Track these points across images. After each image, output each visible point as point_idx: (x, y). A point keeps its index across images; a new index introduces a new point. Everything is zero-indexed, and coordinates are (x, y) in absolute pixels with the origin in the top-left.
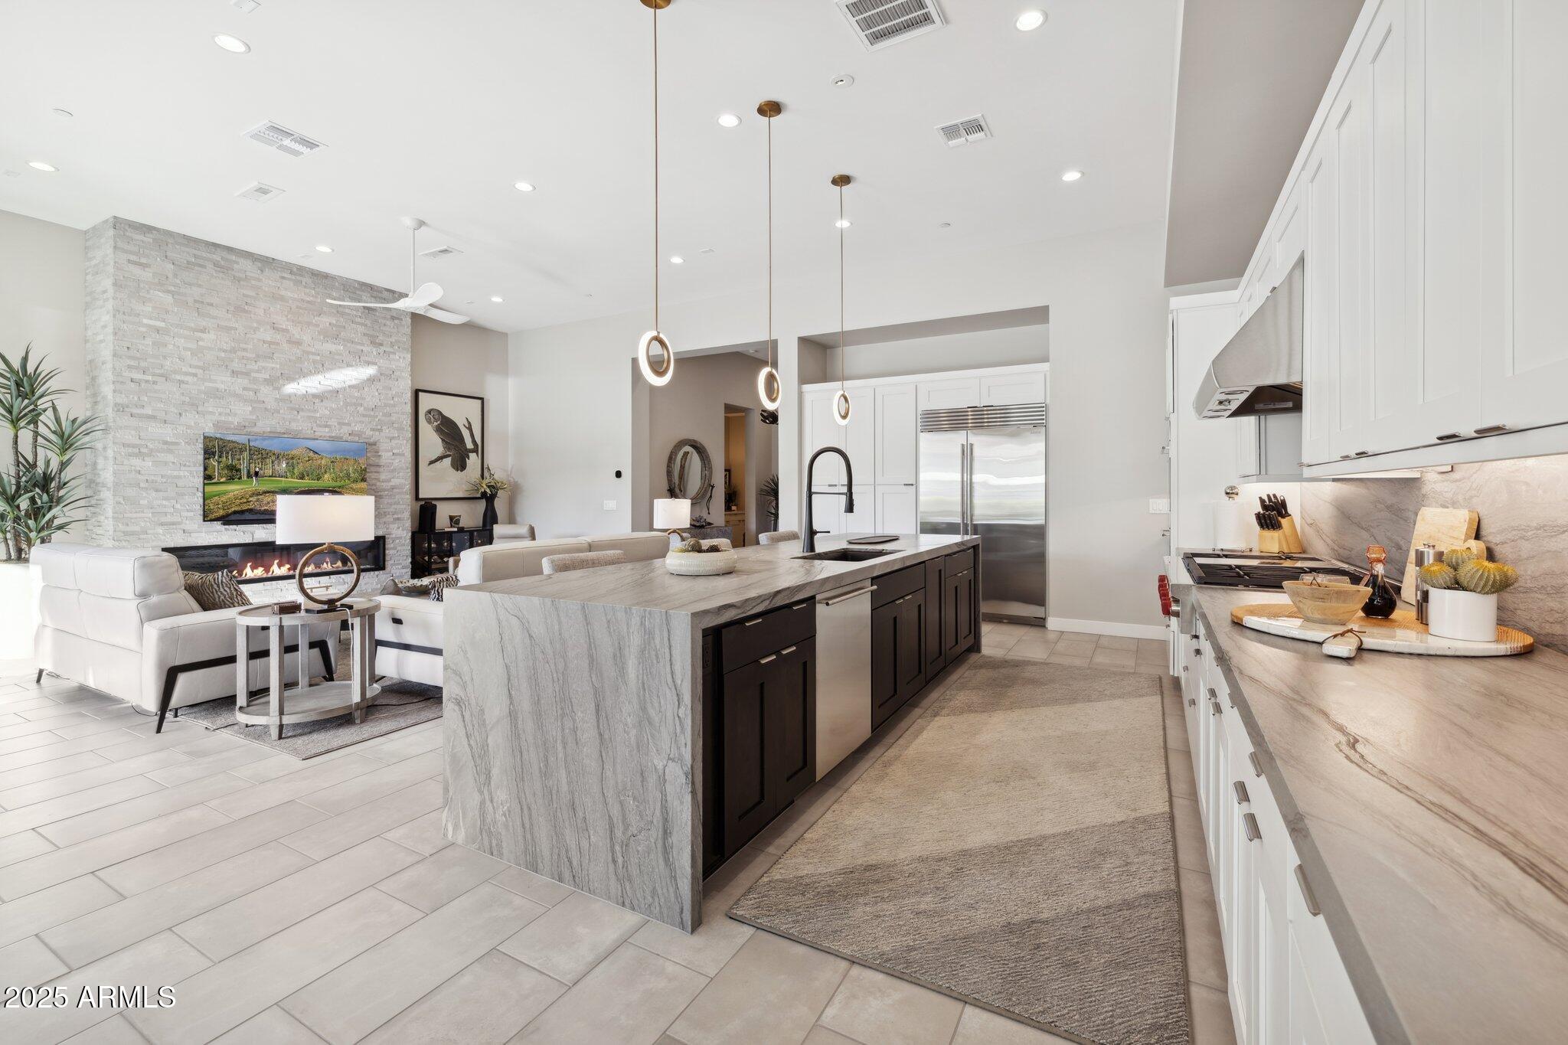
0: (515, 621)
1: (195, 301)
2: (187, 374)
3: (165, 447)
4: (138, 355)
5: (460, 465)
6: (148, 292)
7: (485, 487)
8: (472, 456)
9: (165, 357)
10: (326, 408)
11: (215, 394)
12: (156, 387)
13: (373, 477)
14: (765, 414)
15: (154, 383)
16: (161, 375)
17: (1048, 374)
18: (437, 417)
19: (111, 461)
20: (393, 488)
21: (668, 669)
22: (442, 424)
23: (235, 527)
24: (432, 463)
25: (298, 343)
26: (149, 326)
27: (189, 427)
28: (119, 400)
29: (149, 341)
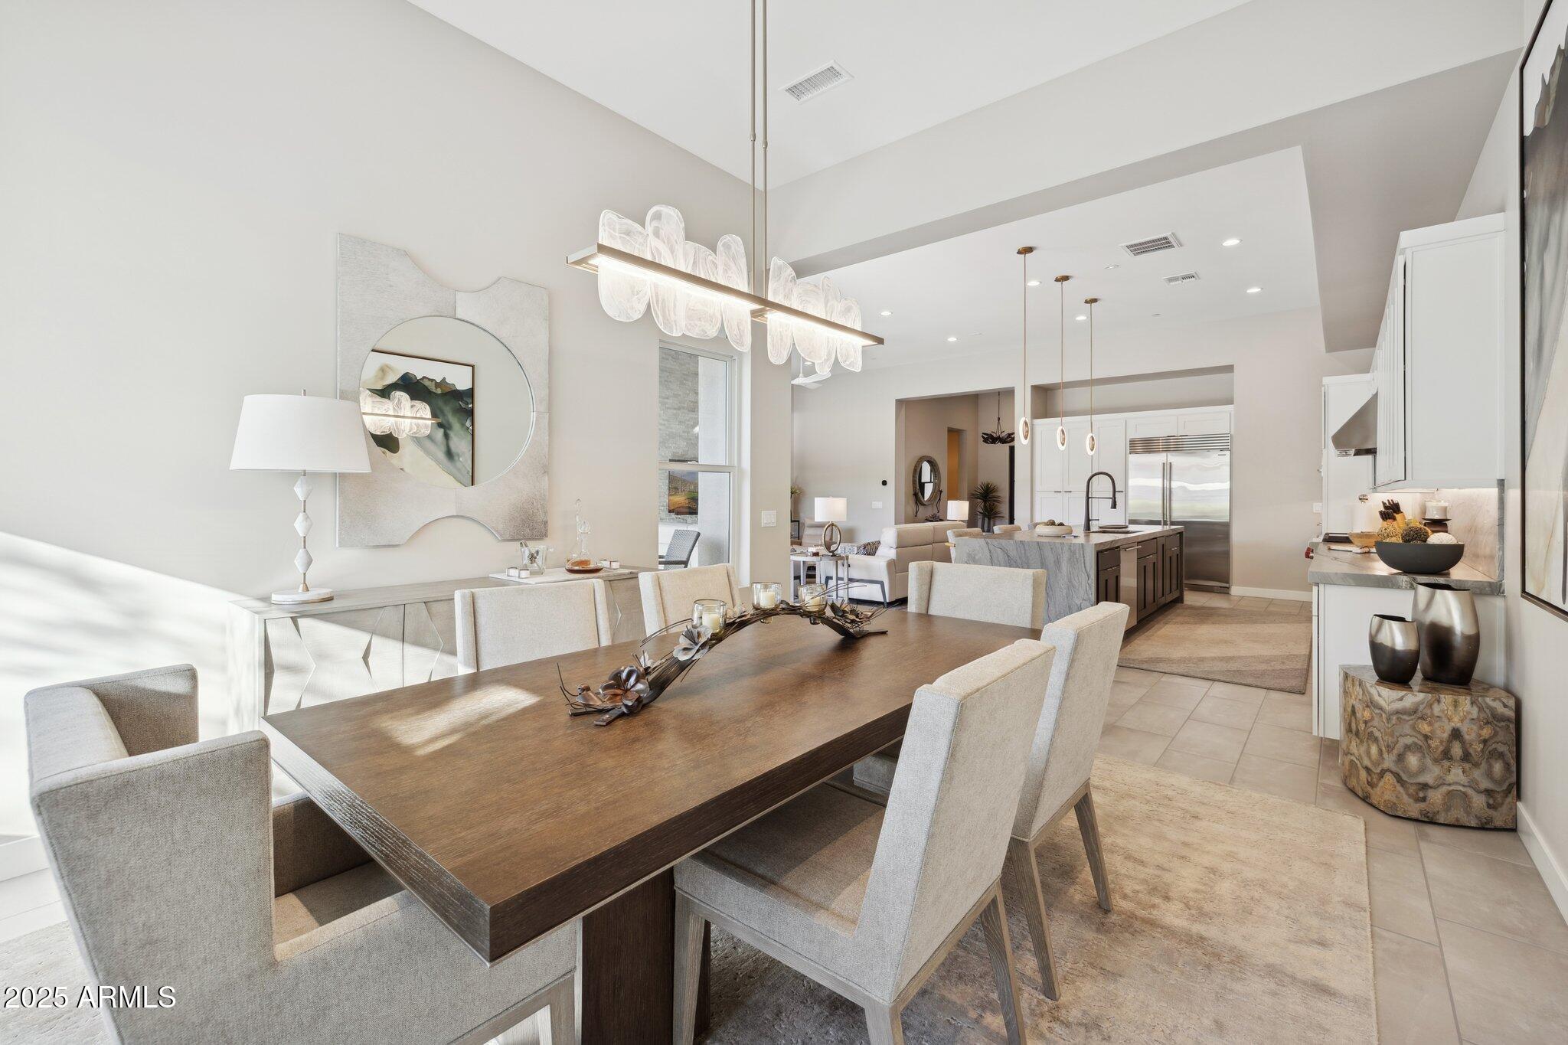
0: (999, 551)
14: (985, 436)
17: (1233, 413)
21: (1083, 565)
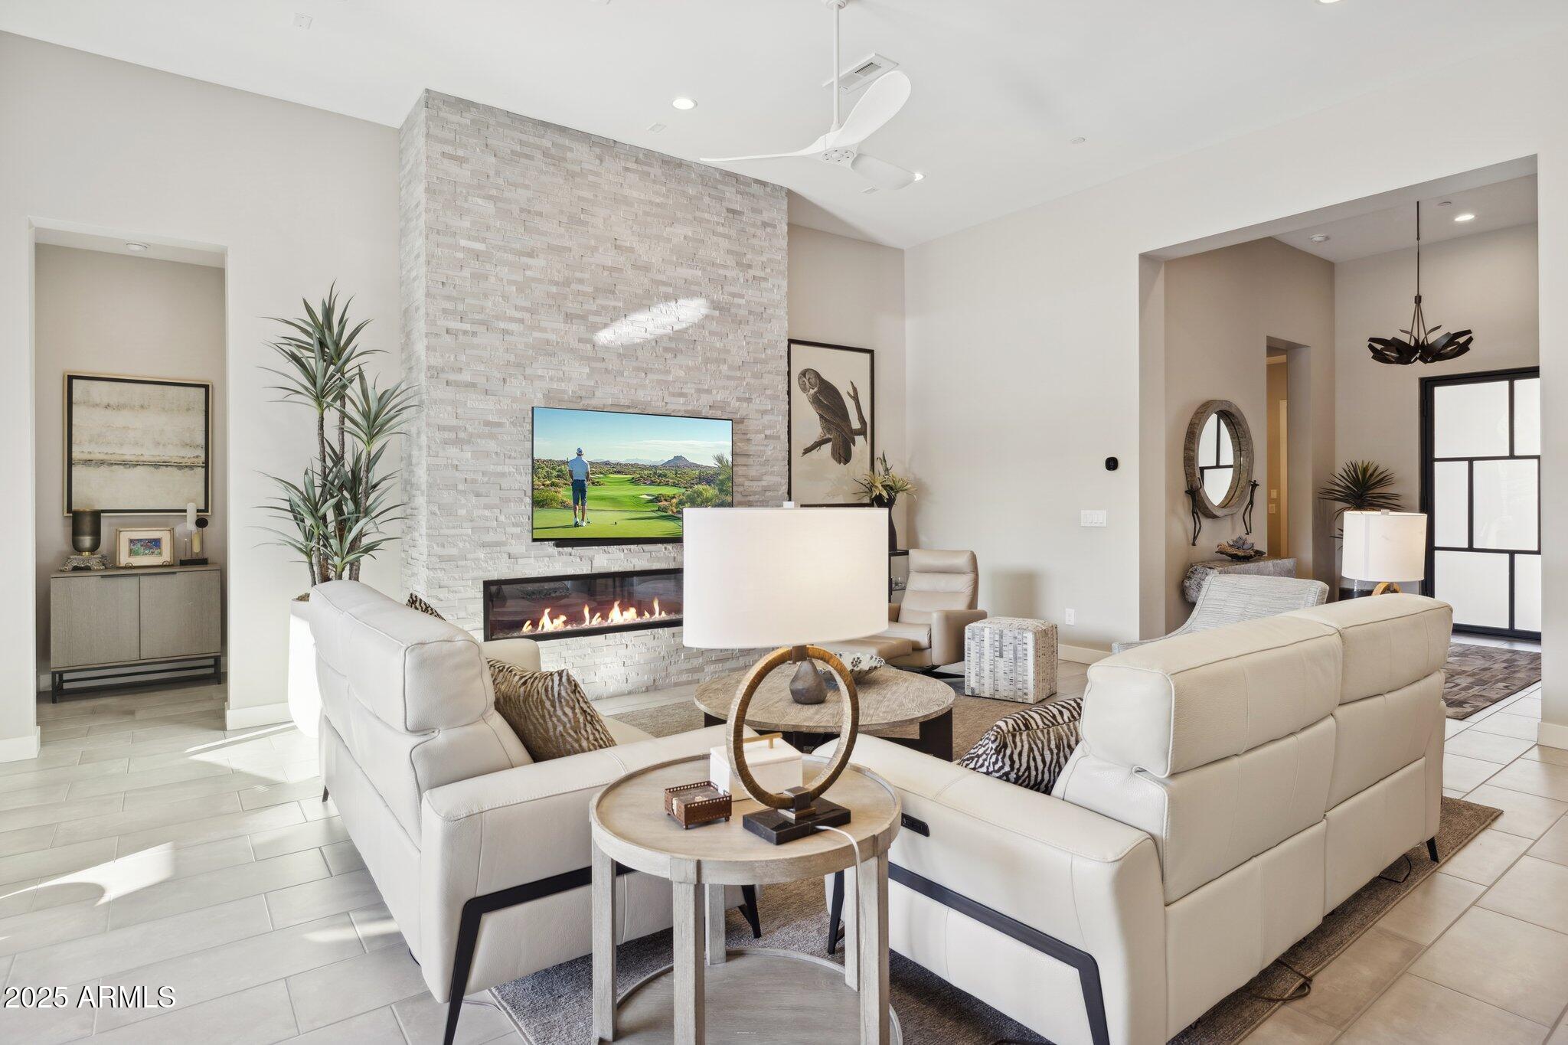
1: (522, 210)
2: (512, 319)
3: (487, 429)
4: (454, 294)
5: (843, 455)
6: (466, 201)
7: (881, 488)
8: (859, 439)
9: (486, 296)
10: (681, 367)
11: (546, 349)
12: (475, 341)
13: (740, 473)
15: (474, 334)
16: (482, 323)
18: (813, 381)
19: (425, 452)
20: (765, 490)
22: (819, 391)
23: (569, 549)
24: (807, 451)
25: (646, 268)
26: (464, 249)
27: (514, 400)
28: (432, 362)
29: (466, 273)
